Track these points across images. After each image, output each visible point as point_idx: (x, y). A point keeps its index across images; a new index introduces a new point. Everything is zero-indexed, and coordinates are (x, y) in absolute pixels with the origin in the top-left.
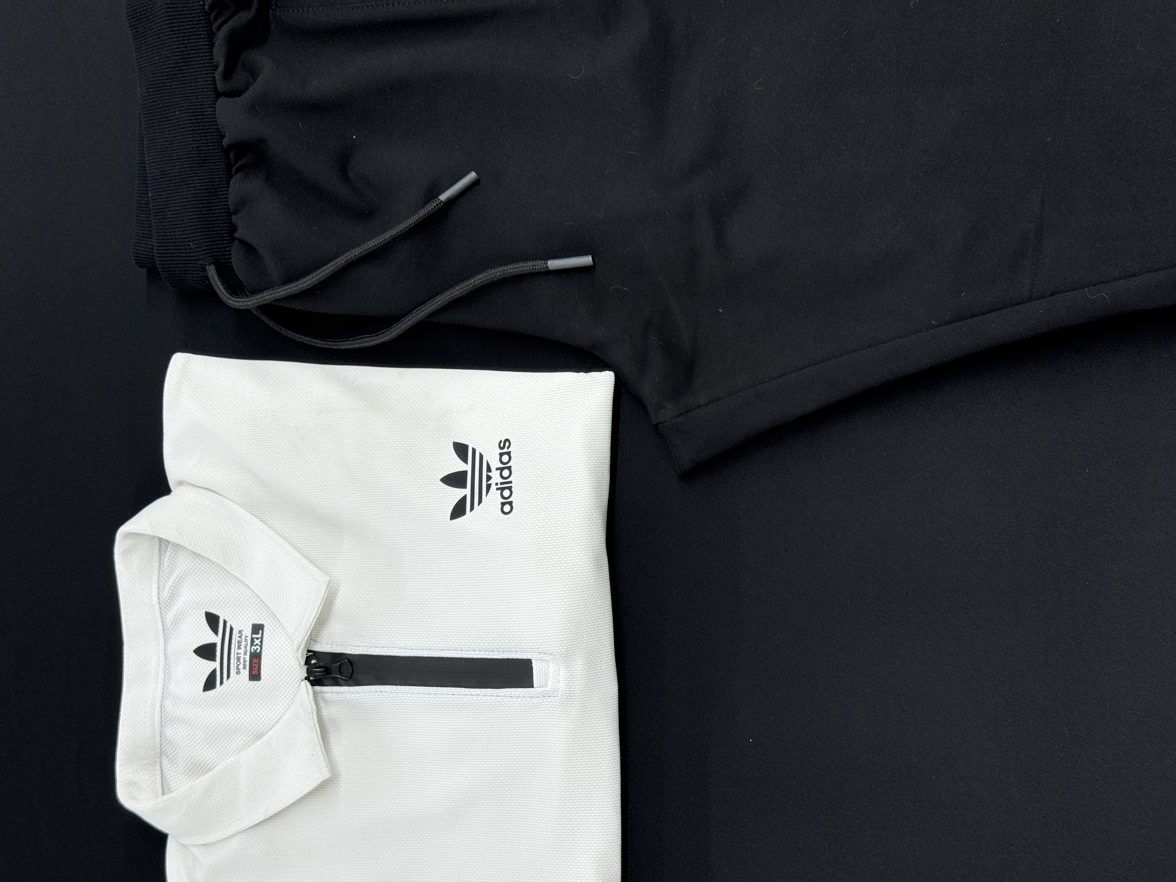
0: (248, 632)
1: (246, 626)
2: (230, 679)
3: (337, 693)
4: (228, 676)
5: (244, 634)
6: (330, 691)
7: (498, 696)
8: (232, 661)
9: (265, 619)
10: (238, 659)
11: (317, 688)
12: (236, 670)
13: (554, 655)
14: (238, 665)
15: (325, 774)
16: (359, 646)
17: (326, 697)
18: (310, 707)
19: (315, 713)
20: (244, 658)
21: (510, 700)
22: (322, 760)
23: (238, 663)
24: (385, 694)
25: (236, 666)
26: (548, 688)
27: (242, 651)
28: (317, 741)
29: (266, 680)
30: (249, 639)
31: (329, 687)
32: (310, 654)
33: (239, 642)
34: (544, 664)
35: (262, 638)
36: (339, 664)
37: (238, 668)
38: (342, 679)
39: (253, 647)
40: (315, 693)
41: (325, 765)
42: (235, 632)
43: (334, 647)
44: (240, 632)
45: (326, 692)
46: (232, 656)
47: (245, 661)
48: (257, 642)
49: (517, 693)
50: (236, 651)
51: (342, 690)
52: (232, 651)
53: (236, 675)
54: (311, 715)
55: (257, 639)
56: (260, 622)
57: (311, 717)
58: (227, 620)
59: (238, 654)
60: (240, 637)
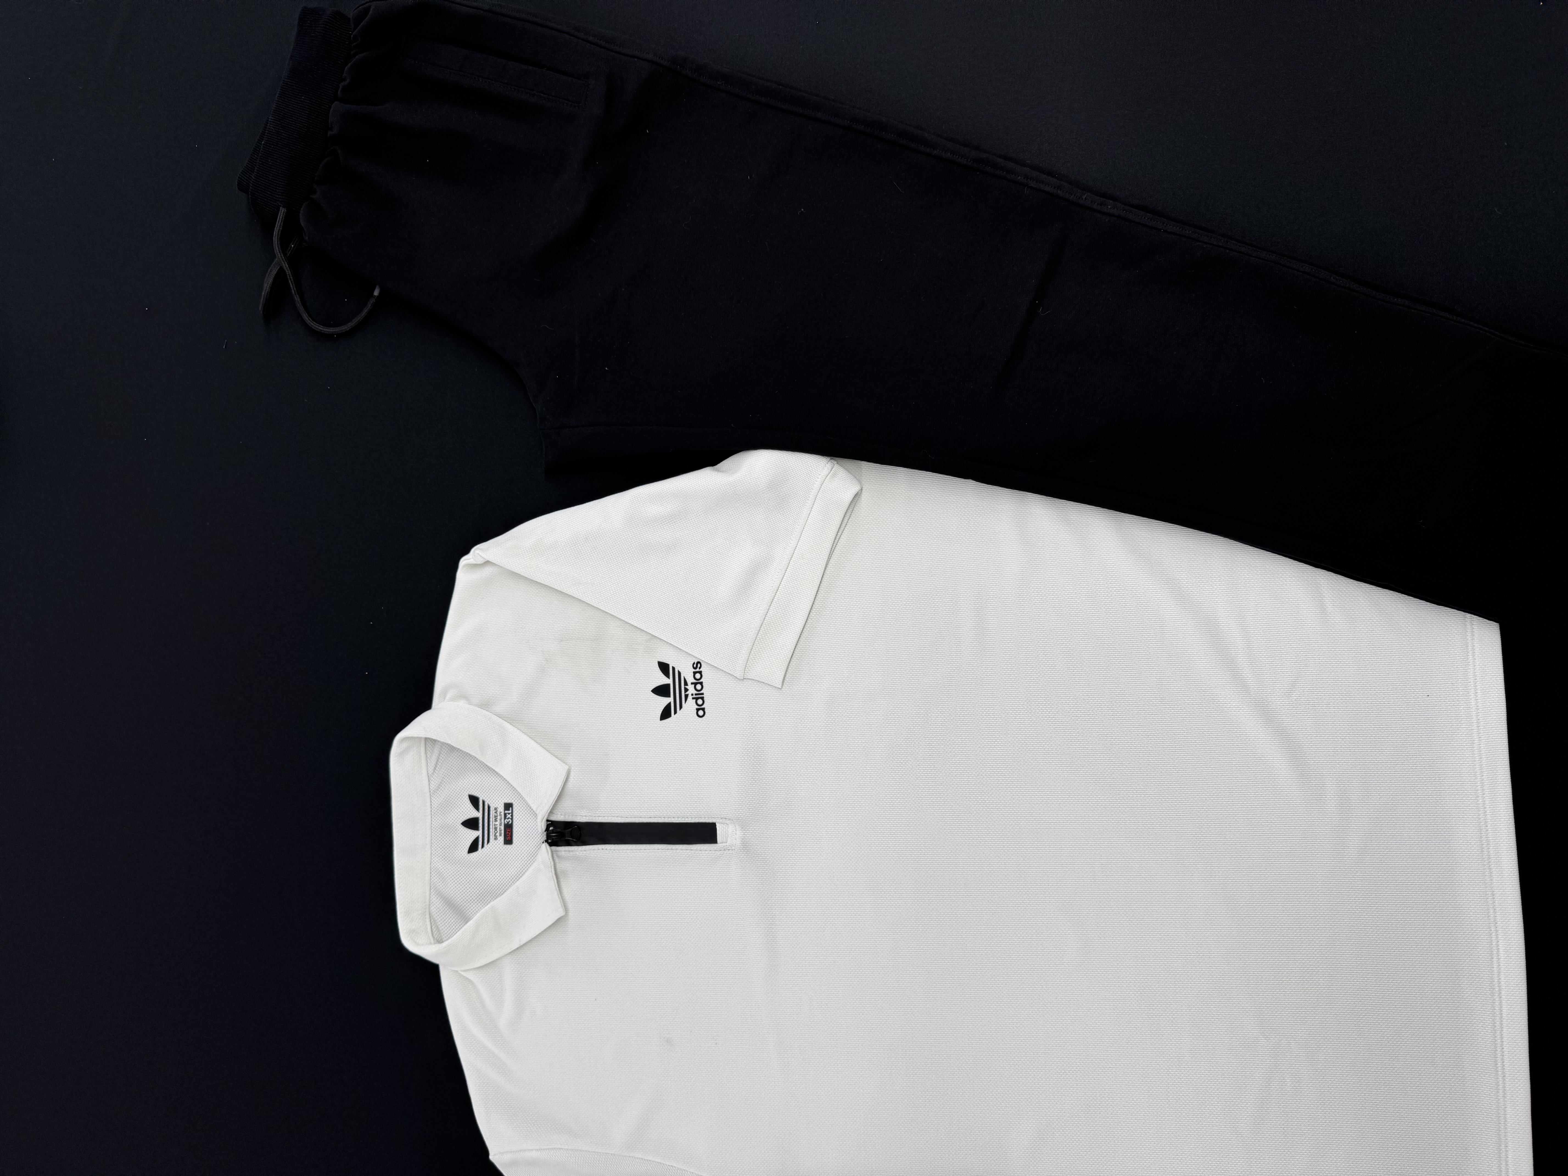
0: (501, 809)
1: (500, 805)
2: (490, 843)
3: (569, 851)
4: (488, 841)
5: (499, 811)
6: (563, 850)
7: (691, 850)
8: (491, 830)
9: (513, 799)
10: (496, 829)
11: (554, 848)
12: (494, 837)
13: (732, 820)
14: (496, 834)
15: (561, 913)
16: (586, 816)
17: (560, 855)
18: (549, 862)
19: (553, 867)
20: (500, 828)
21: (700, 852)
22: (559, 902)
23: (496, 832)
24: (606, 851)
25: (494, 834)
26: (727, 844)
27: (498, 823)
28: (554, 888)
29: (516, 844)
30: (503, 814)
31: (563, 847)
32: (549, 823)
33: (495, 816)
34: (724, 827)
35: (512, 813)
36: (570, 829)
37: (495, 835)
38: (573, 841)
39: (506, 820)
40: (552, 852)
41: (560, 906)
42: (492, 809)
43: (567, 817)
44: (496, 809)
45: (561, 851)
46: (491, 827)
47: (500, 830)
48: (509, 816)
49: (705, 848)
50: (494, 823)
51: (573, 849)
52: (491, 823)
53: (494, 841)
54: (550, 868)
55: (509, 814)
56: (509, 802)
57: (550, 870)
58: (485, 800)
59: (495, 825)
60: (496, 812)
